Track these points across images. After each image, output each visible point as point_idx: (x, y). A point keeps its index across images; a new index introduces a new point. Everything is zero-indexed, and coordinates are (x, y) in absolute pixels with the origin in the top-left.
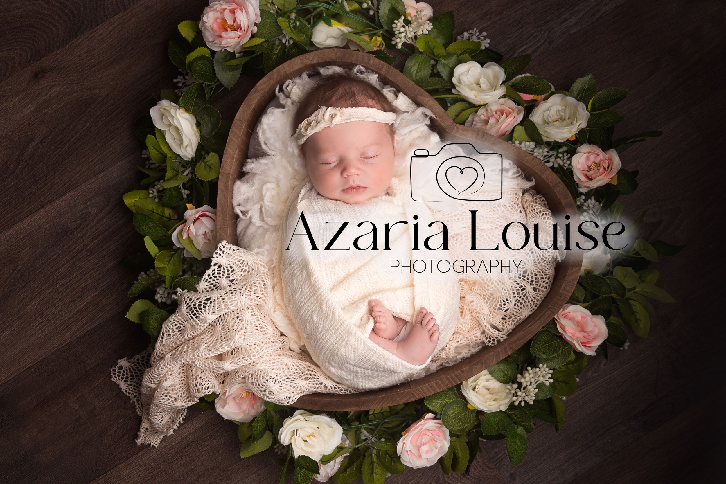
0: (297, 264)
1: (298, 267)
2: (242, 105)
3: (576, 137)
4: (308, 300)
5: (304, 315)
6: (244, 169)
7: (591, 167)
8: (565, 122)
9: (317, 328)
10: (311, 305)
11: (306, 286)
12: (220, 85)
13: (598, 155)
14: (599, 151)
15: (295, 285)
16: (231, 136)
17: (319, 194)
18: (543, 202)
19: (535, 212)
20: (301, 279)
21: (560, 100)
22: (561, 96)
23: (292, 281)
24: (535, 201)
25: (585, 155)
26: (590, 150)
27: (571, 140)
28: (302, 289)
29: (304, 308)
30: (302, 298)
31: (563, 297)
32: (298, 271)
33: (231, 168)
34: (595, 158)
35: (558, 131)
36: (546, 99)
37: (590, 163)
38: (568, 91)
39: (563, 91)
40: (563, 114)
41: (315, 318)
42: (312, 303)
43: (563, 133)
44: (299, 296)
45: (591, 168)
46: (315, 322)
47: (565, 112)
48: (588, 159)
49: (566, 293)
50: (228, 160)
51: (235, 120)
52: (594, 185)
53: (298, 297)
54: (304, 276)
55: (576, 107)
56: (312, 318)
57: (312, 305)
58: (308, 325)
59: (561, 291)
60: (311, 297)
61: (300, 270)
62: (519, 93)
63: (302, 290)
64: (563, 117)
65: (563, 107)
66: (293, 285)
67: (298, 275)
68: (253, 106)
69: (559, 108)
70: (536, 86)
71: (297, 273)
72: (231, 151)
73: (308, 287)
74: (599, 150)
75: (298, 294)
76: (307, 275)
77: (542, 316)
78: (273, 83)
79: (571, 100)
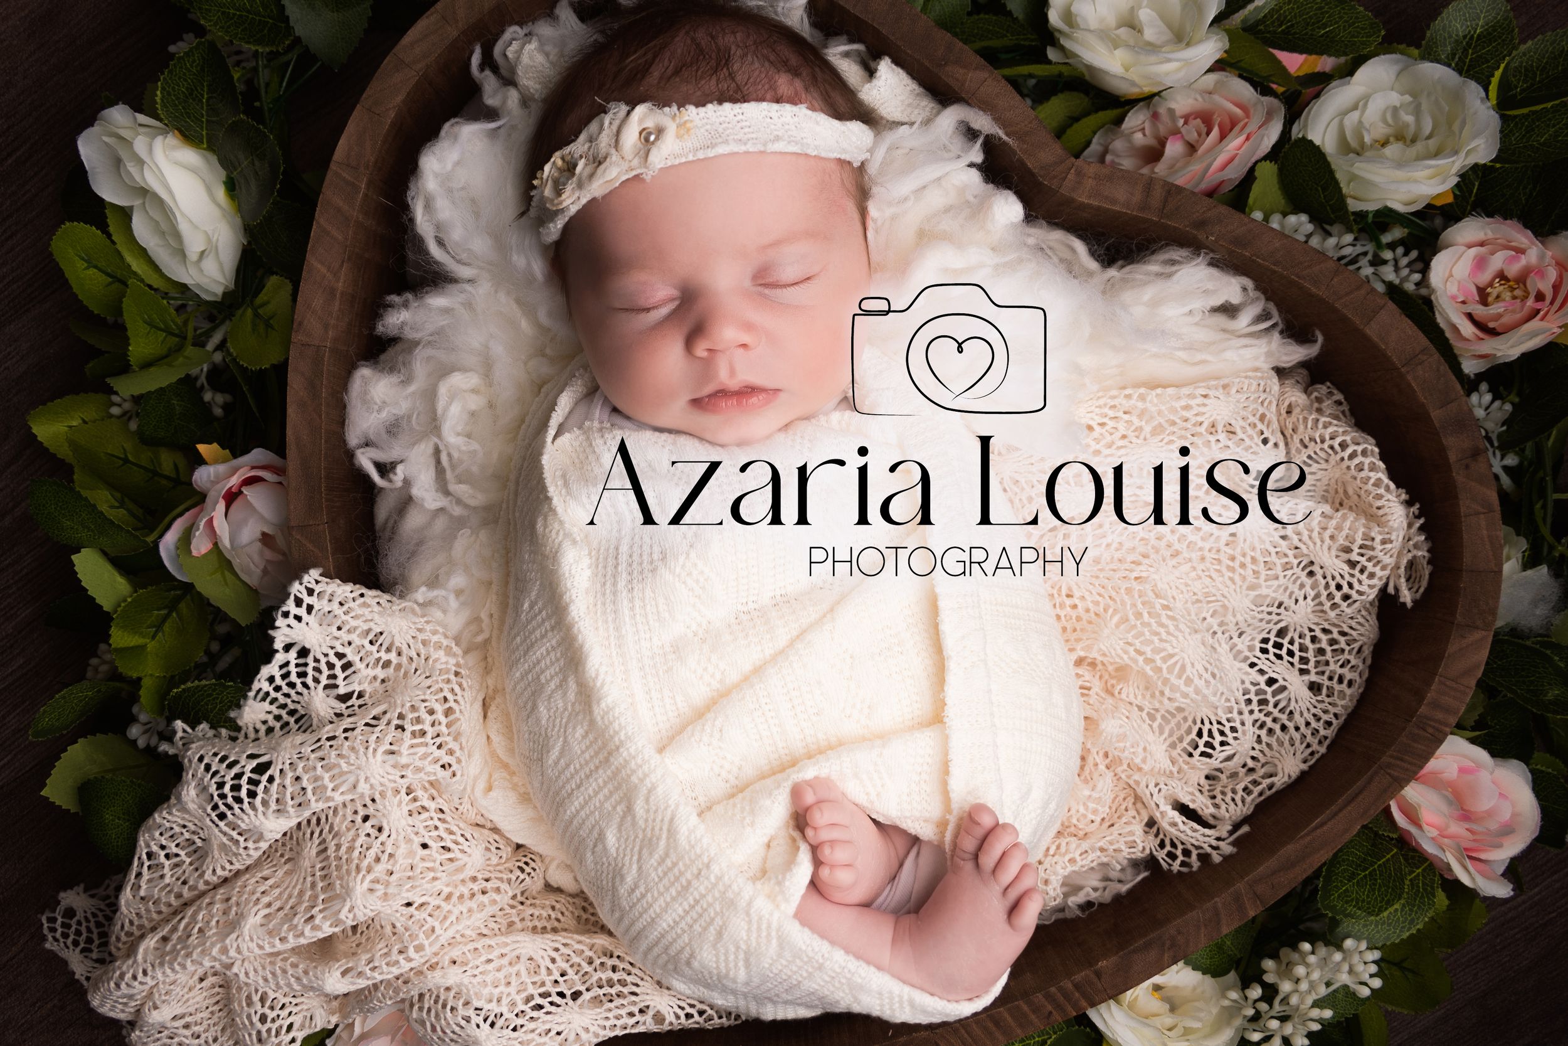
0: (548, 653)
1: (552, 664)
2: (355, 113)
3: (1455, 196)
4: (587, 777)
5: (575, 822)
6: (380, 329)
7: (1489, 290)
8: (1419, 147)
9: (618, 874)
10: (596, 793)
11: (580, 732)
12: (307, 57)
13: (1521, 251)
14: (1522, 237)
15: (544, 722)
16: (322, 221)
17: (615, 410)
18: (1341, 408)
19: (1326, 446)
20: (561, 705)
21: (1393, 77)
22: (1397, 62)
23: (534, 707)
24: (1316, 405)
25: (1473, 251)
26: (1490, 235)
27: (1438, 203)
28: (565, 738)
29: (576, 803)
30: (568, 766)
31: (1430, 730)
32: (552, 677)
33: (326, 327)
34: (1510, 260)
35: (1400, 174)
36: (1349, 71)
37: (1485, 277)
38: (1418, 46)
39: (1403, 46)
40: (1409, 119)
41: (611, 839)
42: (601, 789)
43: (1416, 181)
44: (559, 759)
45: (1488, 294)
46: (613, 851)
47: (1417, 112)
48: (1480, 263)
49: (1439, 715)
50: (318, 302)
51: (333, 166)
52: (1510, 348)
53: (556, 763)
54: (571, 696)
55: (1457, 97)
56: (601, 837)
57: (601, 796)
58: (589, 854)
59: (1423, 710)
60: (597, 768)
61: (556, 674)
62: (1271, 50)
63: (565, 741)
64: (1412, 129)
65: (1408, 98)
66: (538, 720)
67: (553, 692)
68: (392, 114)
69: (1395, 98)
70: (1325, 26)
71: (548, 682)
72: (324, 270)
73: (587, 733)
74: (1527, 237)
75: (555, 753)
76: (579, 693)
77: (1360, 792)
78: (455, 33)
79: (1435, 72)
